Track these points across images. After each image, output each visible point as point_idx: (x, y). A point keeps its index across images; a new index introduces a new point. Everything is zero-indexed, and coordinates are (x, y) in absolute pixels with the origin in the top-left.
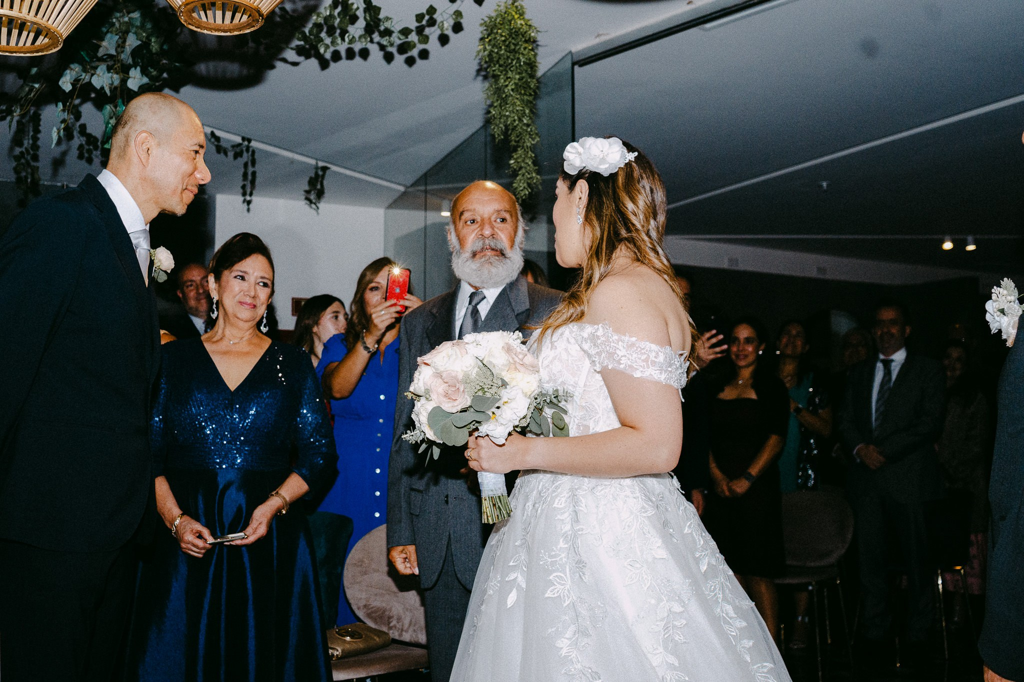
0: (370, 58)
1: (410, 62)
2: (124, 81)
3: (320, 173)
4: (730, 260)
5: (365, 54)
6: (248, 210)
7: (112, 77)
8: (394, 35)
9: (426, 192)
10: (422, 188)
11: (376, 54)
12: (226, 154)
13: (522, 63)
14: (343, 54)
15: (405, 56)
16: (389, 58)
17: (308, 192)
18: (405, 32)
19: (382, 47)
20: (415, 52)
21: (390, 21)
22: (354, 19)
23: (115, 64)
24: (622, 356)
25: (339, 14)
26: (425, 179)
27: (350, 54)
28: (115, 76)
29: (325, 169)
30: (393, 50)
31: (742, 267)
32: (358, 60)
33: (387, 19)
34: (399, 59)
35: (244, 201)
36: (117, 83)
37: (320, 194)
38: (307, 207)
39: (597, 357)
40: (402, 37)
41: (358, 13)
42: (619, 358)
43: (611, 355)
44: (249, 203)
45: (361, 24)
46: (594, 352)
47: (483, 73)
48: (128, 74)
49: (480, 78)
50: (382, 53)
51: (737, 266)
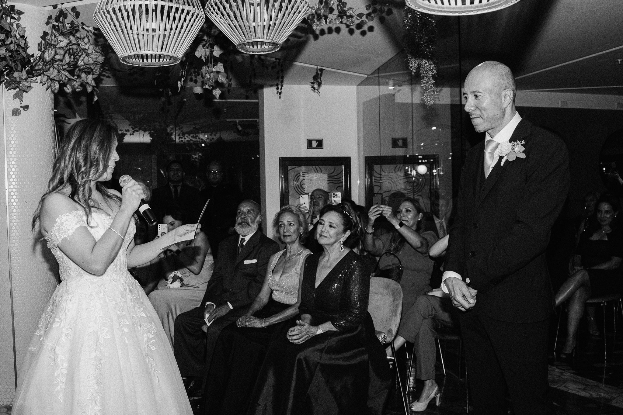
0: (341, 33)
1: (363, 33)
2: (212, 52)
3: (319, 72)
4: (562, 102)
5: (338, 30)
6: (280, 98)
7: (205, 51)
8: (355, 18)
9: (379, 77)
10: (377, 75)
11: (344, 30)
12: (267, 68)
14: (326, 31)
15: (361, 30)
16: (351, 32)
17: (313, 83)
18: (360, 15)
19: (348, 26)
20: (365, 28)
21: (352, 10)
22: (331, 10)
23: (206, 44)
25: (323, 7)
26: (378, 70)
27: (330, 30)
28: (207, 50)
29: (321, 70)
30: (353, 27)
31: (570, 106)
32: (334, 34)
33: (350, 8)
34: (357, 32)
35: (277, 93)
36: (208, 53)
37: (320, 84)
38: (312, 92)
40: (359, 18)
41: (333, 7)
44: (280, 93)
45: (336, 12)
48: (213, 48)
50: (347, 29)
51: (567, 106)
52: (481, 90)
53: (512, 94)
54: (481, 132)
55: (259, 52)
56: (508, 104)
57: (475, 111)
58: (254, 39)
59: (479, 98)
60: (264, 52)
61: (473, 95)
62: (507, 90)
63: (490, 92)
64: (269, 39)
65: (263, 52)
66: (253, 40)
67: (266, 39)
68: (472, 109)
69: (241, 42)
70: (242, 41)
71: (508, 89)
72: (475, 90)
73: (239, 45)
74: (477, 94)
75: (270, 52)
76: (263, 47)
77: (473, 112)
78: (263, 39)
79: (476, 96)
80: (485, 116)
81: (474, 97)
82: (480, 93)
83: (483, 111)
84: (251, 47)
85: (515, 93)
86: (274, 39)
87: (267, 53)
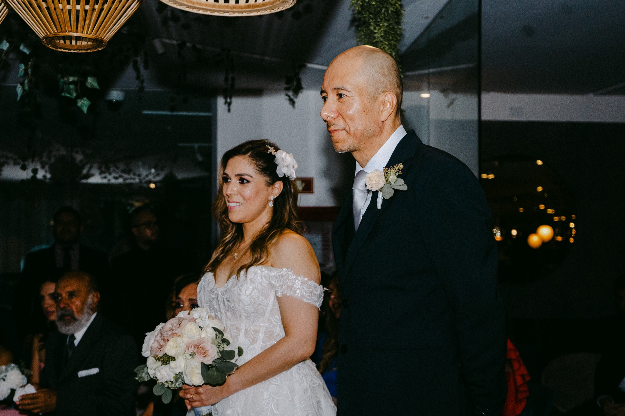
6: (229, 110)
13: (390, 12)
17: (287, 89)
24: (297, 289)
35: (226, 102)
37: (297, 90)
39: (279, 288)
42: (295, 289)
43: (290, 287)
44: (229, 104)
46: (278, 285)
47: (356, 24)
49: (353, 28)
52: (348, 87)
53: (395, 101)
54: (344, 152)
55: (74, 50)
56: (388, 116)
57: (337, 119)
58: (69, 32)
59: (344, 99)
60: (82, 50)
61: (335, 93)
62: (386, 93)
63: (361, 92)
64: (90, 34)
65: (80, 50)
66: (68, 34)
67: (87, 33)
68: (332, 115)
69: (49, 34)
70: (51, 33)
71: (389, 93)
72: (338, 86)
73: (46, 38)
74: (341, 92)
75: (89, 51)
76: (79, 43)
77: (333, 122)
78: (82, 33)
79: (340, 96)
80: (352, 130)
81: (336, 98)
82: (346, 91)
83: (347, 120)
84: (62, 42)
85: (400, 100)
86: (97, 34)
87: (85, 51)
